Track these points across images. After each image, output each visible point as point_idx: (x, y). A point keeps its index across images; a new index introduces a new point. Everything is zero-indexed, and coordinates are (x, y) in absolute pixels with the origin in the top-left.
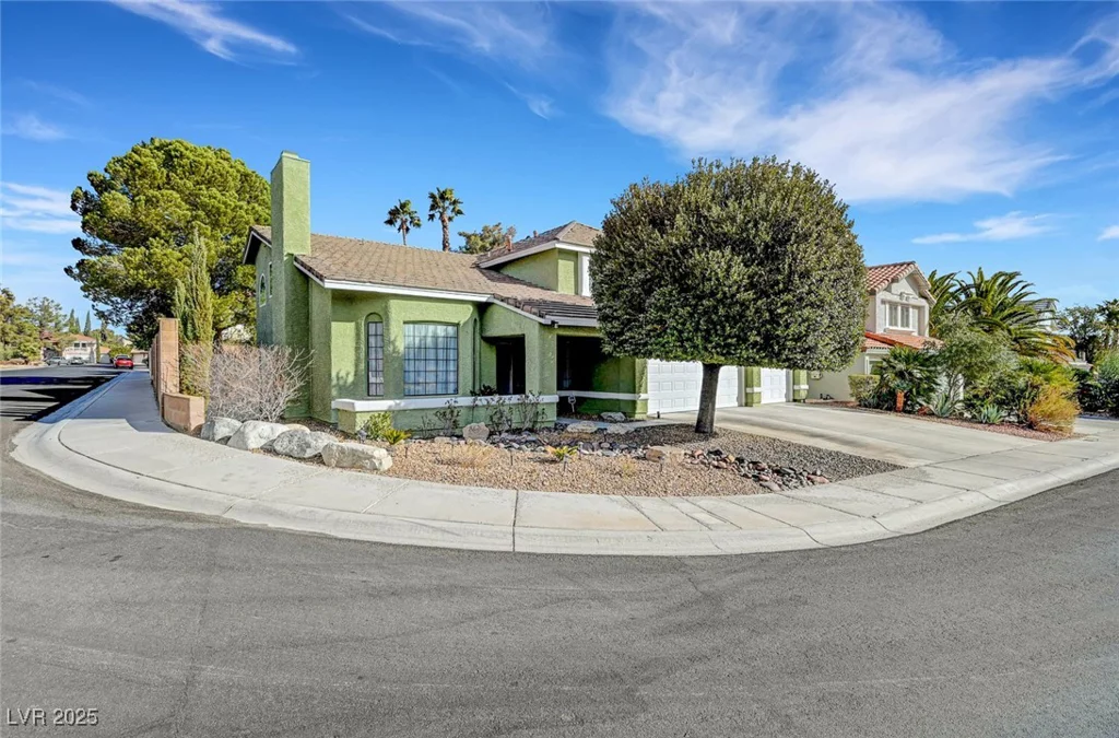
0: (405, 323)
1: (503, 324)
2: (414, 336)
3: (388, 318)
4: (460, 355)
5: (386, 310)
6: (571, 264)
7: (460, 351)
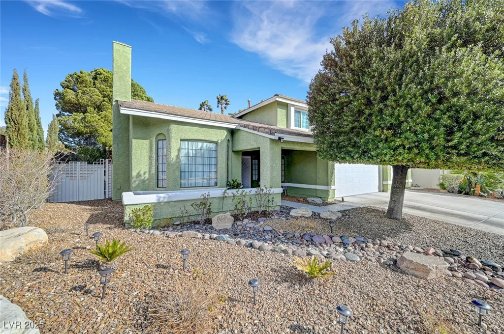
0: (181, 140)
1: (246, 143)
2: (188, 149)
3: (169, 136)
4: (219, 162)
5: (168, 131)
6: (284, 111)
7: (218, 159)
